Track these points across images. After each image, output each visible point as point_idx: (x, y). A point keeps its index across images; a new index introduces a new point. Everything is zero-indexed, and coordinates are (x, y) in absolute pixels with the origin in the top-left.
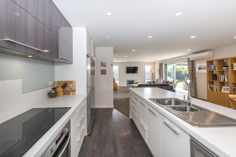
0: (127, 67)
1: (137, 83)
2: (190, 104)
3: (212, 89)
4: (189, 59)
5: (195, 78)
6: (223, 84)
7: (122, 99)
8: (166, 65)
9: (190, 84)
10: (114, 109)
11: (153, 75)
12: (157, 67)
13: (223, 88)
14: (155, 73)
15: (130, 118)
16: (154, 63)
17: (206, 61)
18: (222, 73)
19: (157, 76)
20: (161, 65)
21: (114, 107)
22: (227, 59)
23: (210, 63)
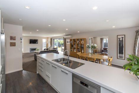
0: (30, 40)
1: (38, 50)
2: (69, 60)
3: (71, 51)
4: (64, 37)
5: (66, 46)
6: (74, 48)
7: (29, 62)
8: (54, 39)
9: (64, 49)
10: (23, 71)
11: (47, 45)
12: (49, 40)
13: (75, 50)
14: (48, 44)
15: (37, 73)
16: (48, 38)
17: (70, 39)
18: (74, 44)
19: (49, 45)
20: (51, 39)
21: (23, 69)
22: (76, 39)
23: (71, 40)
